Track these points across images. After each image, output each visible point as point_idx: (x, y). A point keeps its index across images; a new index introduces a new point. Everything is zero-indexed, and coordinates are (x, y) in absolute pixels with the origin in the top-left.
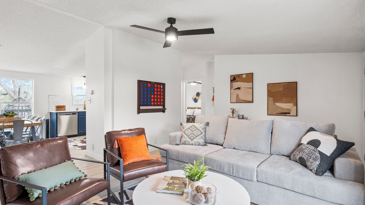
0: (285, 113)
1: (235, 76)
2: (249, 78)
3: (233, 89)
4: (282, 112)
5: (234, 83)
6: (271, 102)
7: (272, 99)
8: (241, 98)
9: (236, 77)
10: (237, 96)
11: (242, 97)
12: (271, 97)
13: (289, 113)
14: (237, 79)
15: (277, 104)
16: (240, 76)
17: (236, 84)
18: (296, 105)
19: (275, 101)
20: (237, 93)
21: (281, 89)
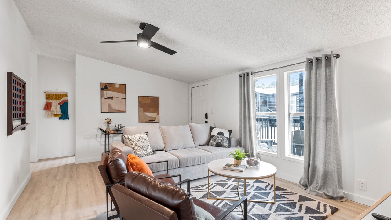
0: (152, 121)
1: (106, 84)
2: (122, 88)
3: (104, 98)
4: (150, 120)
5: (105, 92)
6: (142, 112)
7: (142, 109)
8: (113, 108)
9: (108, 86)
10: (110, 105)
11: (115, 107)
12: (141, 107)
13: (155, 120)
14: (109, 88)
15: (147, 114)
16: (112, 85)
17: (108, 94)
18: (158, 114)
19: (145, 111)
20: (109, 103)
21: (149, 102)
